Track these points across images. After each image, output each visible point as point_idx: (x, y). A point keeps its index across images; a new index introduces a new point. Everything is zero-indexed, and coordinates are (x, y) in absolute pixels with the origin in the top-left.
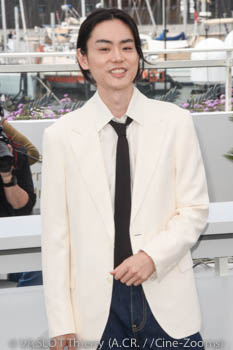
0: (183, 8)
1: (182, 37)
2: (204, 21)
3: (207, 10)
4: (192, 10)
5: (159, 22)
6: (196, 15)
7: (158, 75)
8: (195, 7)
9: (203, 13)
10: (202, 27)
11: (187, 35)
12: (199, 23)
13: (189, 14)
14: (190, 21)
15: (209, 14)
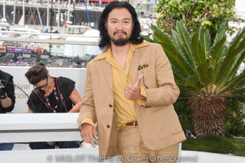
0: (57, 18)
1: (57, 32)
2: (68, 26)
3: (70, 20)
4: (62, 20)
5: (45, 24)
6: (64, 22)
7: (43, 51)
8: (64, 18)
9: (68, 22)
10: (67, 29)
11: (59, 32)
12: (66, 27)
13: (60, 22)
14: (61, 25)
15: (71, 22)
